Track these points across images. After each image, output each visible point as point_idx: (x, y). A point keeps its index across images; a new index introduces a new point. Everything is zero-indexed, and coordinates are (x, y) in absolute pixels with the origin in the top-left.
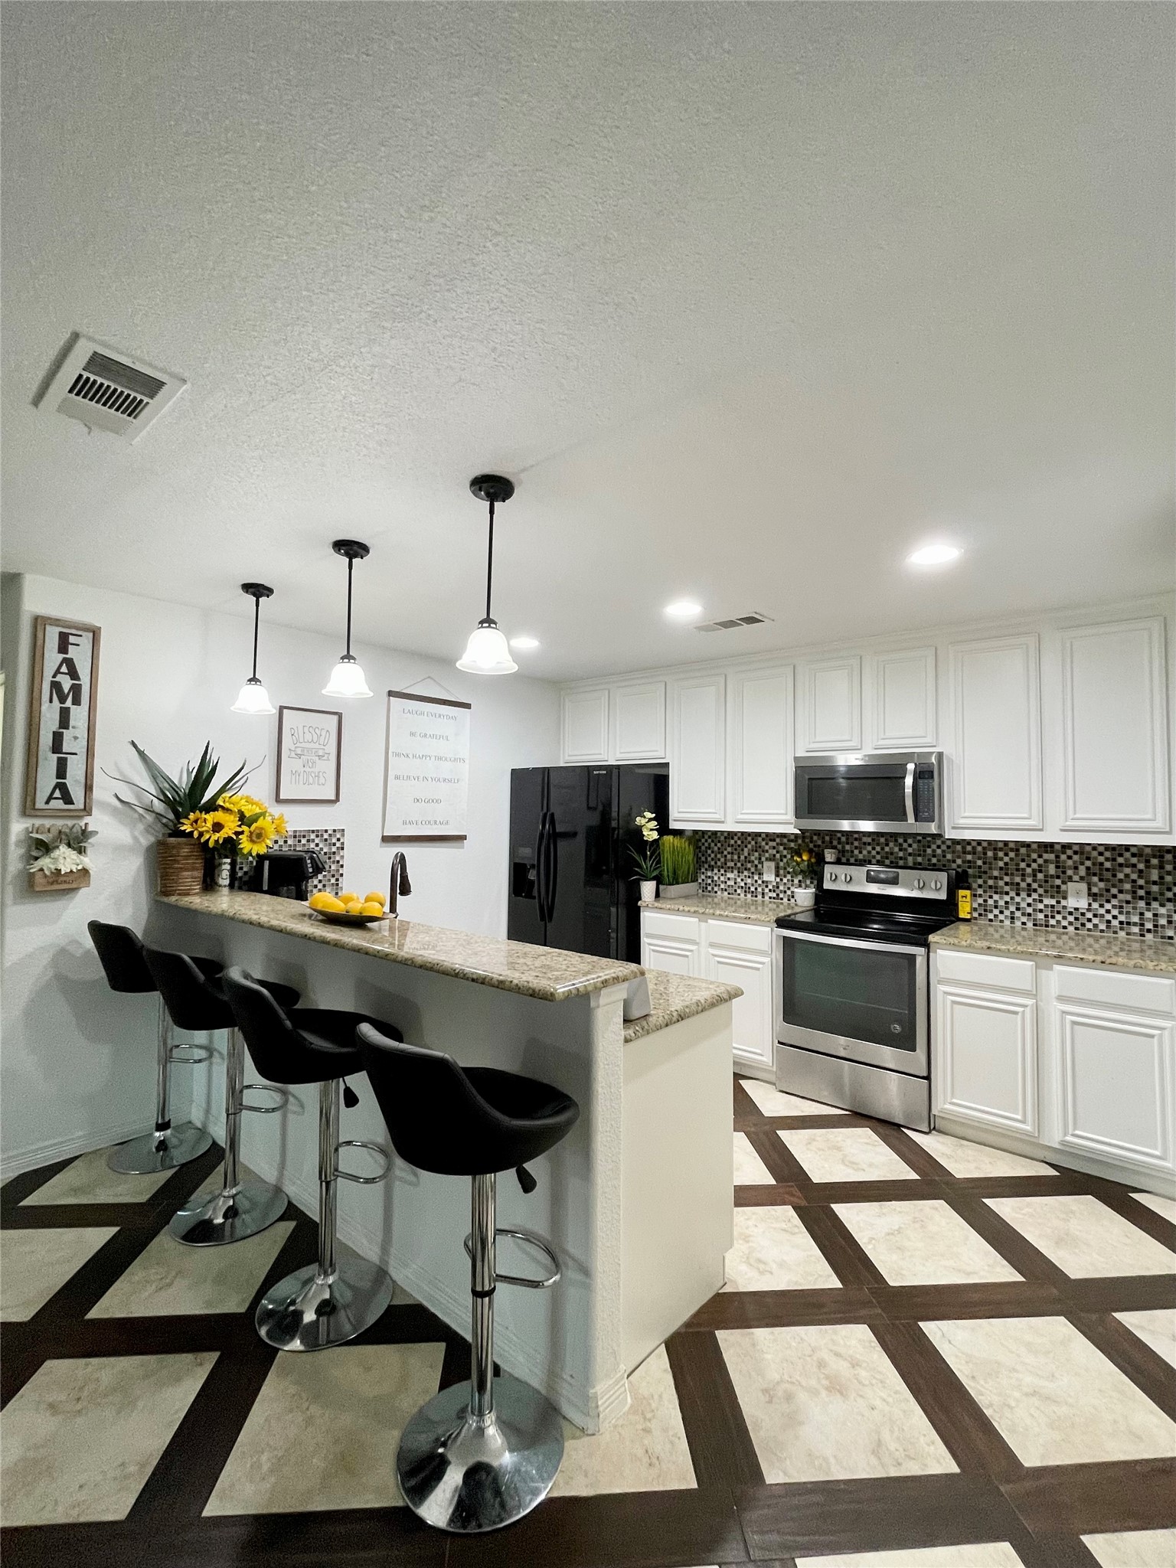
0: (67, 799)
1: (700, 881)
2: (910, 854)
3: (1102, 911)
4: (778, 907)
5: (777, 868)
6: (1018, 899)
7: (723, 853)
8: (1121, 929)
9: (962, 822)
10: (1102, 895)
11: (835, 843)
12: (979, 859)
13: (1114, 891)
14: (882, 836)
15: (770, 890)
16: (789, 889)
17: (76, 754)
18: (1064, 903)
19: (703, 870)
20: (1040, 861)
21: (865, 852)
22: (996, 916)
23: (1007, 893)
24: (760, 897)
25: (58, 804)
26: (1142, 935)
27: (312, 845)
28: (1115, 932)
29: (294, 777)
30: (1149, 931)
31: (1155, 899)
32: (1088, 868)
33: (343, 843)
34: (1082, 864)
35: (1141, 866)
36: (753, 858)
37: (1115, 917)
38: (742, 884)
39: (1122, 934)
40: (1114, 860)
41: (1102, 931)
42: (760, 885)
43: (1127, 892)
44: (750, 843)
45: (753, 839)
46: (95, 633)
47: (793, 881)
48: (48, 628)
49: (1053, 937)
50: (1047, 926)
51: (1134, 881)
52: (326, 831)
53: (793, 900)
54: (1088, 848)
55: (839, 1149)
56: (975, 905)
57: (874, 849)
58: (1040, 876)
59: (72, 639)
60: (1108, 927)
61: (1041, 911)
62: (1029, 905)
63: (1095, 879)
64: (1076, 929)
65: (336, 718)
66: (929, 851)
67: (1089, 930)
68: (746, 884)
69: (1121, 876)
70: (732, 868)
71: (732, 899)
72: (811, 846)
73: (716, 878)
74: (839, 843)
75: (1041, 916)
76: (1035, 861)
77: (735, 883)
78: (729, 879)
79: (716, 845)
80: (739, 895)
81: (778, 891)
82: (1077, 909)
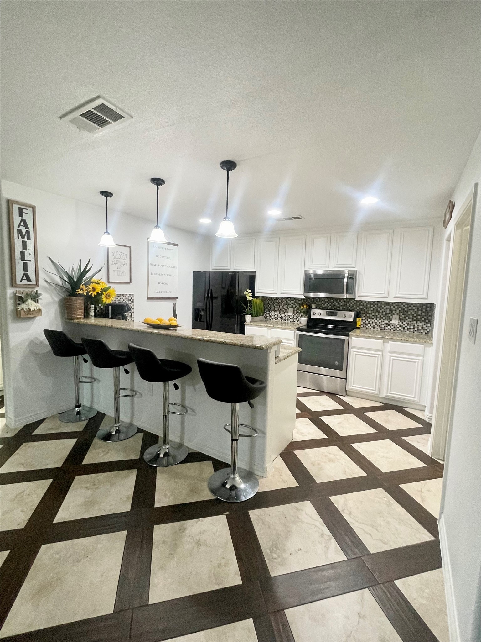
0: (29, 280)
1: (264, 315)
2: (341, 306)
3: (402, 325)
4: (293, 324)
5: (294, 311)
6: (376, 321)
7: (273, 305)
8: (408, 330)
9: (362, 294)
10: (403, 319)
11: (315, 301)
12: (365, 307)
13: (407, 318)
14: (332, 299)
15: (291, 318)
16: (298, 318)
17: (30, 261)
18: (391, 322)
19: (266, 311)
20: (385, 308)
21: (326, 305)
22: (369, 327)
23: (373, 319)
24: (287, 321)
25: (25, 282)
26: (414, 332)
27: (122, 300)
28: (406, 331)
29: (114, 272)
30: (416, 331)
31: (419, 321)
32: (399, 311)
33: (133, 300)
34: (398, 309)
35: (416, 310)
36: (285, 307)
37: (406, 327)
38: (280, 316)
39: (408, 332)
40: (408, 308)
41: (402, 331)
42: (287, 317)
43: (411, 318)
44: (284, 301)
45: (285, 300)
46: (33, 208)
47: (299, 315)
48: (14, 205)
49: (386, 333)
50: (385, 330)
51: (413, 315)
52: (127, 295)
53: (299, 322)
54: (400, 304)
55: (318, 402)
56: (362, 323)
57: (329, 304)
58: (384, 313)
59: (24, 211)
60: (404, 330)
61: (383, 325)
62: (380, 323)
63: (401, 314)
64: (394, 330)
65: (129, 248)
66: (348, 305)
67: (398, 331)
68: (282, 316)
69: (409, 313)
70: (277, 310)
71: (276, 322)
72: (307, 302)
73: (270, 314)
74: (317, 302)
75: (383, 326)
76: (383, 308)
77: (278, 316)
78: (275, 315)
79: (271, 302)
80: (279, 320)
81: (293, 319)
82: (395, 324)
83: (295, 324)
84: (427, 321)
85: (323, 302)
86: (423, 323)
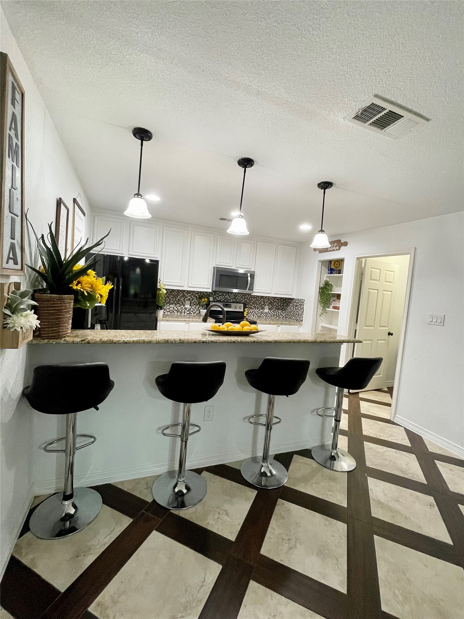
0: (15, 258)
2: (232, 299)
4: (190, 316)
5: (191, 303)
6: (255, 310)
7: (169, 297)
9: (256, 291)
10: (271, 309)
13: (273, 308)
15: (187, 311)
16: (194, 310)
17: (18, 215)
18: (264, 311)
20: (261, 301)
21: (220, 298)
23: (253, 309)
24: (183, 313)
25: (11, 264)
26: (276, 317)
31: (279, 309)
34: (268, 301)
35: (278, 302)
36: (181, 300)
37: (272, 314)
38: (176, 309)
39: (273, 317)
40: (274, 300)
41: (270, 317)
42: (183, 309)
43: (275, 308)
44: (180, 294)
45: (182, 293)
46: (23, 95)
47: (196, 307)
48: (9, 73)
50: (260, 317)
51: (277, 305)
53: (195, 314)
54: (270, 298)
56: (247, 313)
58: (260, 304)
62: (257, 312)
63: (269, 305)
64: (266, 317)
66: (237, 298)
67: (268, 317)
69: (274, 304)
70: (173, 303)
71: (172, 315)
72: (207, 296)
74: (212, 295)
75: (259, 314)
77: (174, 309)
78: (171, 307)
80: (175, 313)
81: (190, 311)
82: (266, 312)
83: (191, 316)
84: (283, 309)
85: (217, 295)
86: (281, 310)
